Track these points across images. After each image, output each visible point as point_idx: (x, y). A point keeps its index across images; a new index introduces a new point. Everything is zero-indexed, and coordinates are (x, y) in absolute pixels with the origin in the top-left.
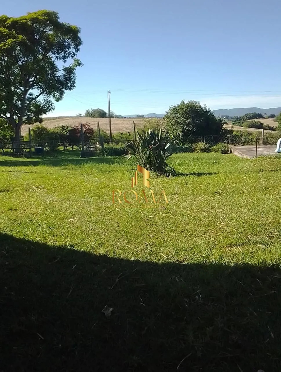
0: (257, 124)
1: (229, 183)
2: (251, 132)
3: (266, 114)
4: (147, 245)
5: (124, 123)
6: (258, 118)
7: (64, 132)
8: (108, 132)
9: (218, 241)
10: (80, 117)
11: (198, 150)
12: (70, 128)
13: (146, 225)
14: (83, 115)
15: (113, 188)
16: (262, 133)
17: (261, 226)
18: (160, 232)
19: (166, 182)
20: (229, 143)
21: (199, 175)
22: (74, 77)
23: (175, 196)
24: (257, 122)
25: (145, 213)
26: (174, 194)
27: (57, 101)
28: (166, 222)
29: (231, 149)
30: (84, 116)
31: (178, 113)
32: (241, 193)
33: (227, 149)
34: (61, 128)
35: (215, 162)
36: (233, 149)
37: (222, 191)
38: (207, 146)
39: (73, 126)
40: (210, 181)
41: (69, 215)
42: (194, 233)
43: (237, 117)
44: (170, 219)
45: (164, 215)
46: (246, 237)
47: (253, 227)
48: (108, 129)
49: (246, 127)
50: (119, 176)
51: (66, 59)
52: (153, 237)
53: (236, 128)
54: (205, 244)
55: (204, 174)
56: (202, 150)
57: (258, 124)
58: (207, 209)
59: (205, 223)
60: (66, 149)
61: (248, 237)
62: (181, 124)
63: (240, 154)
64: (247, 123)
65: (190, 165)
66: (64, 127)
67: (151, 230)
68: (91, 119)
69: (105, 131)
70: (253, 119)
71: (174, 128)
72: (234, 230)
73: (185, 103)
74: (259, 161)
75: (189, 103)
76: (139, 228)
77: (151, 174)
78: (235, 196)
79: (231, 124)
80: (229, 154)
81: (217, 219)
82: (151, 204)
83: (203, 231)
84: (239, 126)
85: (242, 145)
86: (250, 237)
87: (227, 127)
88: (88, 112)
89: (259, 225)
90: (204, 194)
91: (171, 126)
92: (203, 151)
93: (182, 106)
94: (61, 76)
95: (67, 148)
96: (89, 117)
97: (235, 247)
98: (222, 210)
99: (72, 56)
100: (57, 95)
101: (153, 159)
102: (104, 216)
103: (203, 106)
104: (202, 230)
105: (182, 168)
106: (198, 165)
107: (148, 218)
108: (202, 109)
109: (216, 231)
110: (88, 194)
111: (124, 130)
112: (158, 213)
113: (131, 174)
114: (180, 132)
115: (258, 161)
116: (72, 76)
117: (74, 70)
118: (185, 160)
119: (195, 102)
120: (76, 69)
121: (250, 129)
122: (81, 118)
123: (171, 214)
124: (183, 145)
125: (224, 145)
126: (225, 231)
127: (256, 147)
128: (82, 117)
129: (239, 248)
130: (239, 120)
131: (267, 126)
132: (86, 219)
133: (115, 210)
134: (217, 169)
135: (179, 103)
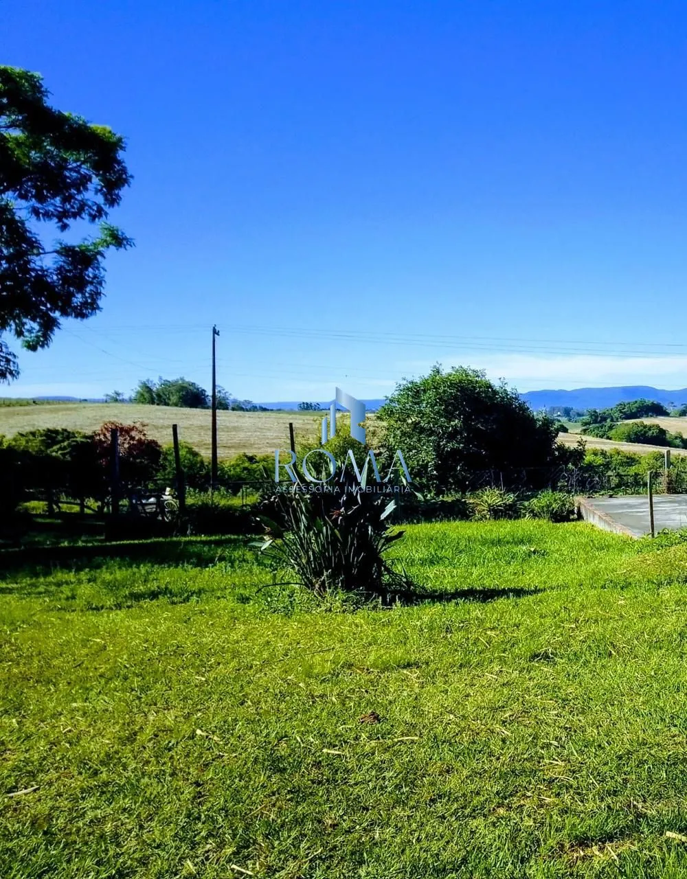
0: (651, 432)
1: (576, 621)
2: (635, 454)
3: (672, 403)
4: (311, 861)
5: (260, 425)
6: (651, 416)
7: (54, 451)
8: (206, 454)
9: (545, 828)
10: (116, 400)
11: (484, 510)
12: (78, 439)
13: (313, 782)
14: (126, 397)
15: (196, 655)
16: (664, 457)
17: (671, 765)
18: (357, 806)
19: (384, 626)
20: (573, 490)
21: (488, 595)
22: (95, 277)
23: (411, 672)
24: (650, 428)
25: (312, 740)
26: (408, 665)
27: (32, 347)
28: (381, 769)
29: (579, 508)
30: (131, 401)
31: (421, 402)
32: (610, 655)
33: (567, 506)
34: (40, 438)
35: (534, 552)
36: (585, 507)
37: (555, 649)
38: (511, 498)
39: (89, 432)
40: (520, 616)
41: (10, 776)
42: (470, 802)
43: (595, 412)
44: (394, 758)
45: (373, 743)
46: (629, 806)
47: (650, 768)
48: (208, 442)
49: (621, 439)
50: (225, 609)
51: (70, 221)
52: (334, 826)
53: (593, 443)
54: (504, 842)
55: (503, 593)
56: (493, 510)
57: (653, 433)
58: (511, 713)
59: (503, 765)
60: (57, 510)
61: (634, 806)
62: (432, 433)
63: (605, 521)
64: (622, 429)
65: (458, 561)
66: (56, 432)
67: (328, 800)
68: (157, 410)
69: (196, 449)
70: (639, 418)
71: (410, 444)
72: (593, 783)
73: (444, 373)
74: (658, 550)
75: (454, 373)
76: (288, 797)
77: (337, 598)
78: (594, 665)
79: (579, 431)
80: (574, 523)
81: (542, 748)
82: (334, 704)
83: (498, 793)
84: (601, 437)
85: (611, 496)
86: (640, 806)
87: (568, 440)
88: (148, 387)
89: (666, 762)
90: (502, 661)
91: (401, 437)
92: (498, 513)
93: (435, 383)
94: (49, 269)
95: (59, 507)
96: (149, 403)
97: (596, 844)
98: (557, 715)
99: (90, 215)
100: (33, 329)
101: (344, 552)
102: (148, 762)
103: (496, 384)
104: (495, 790)
105: (431, 572)
106: (484, 562)
107: (319, 756)
108: (495, 392)
109: (540, 789)
110: (103, 681)
111: (259, 448)
112: (353, 735)
113: (269, 599)
114: (427, 456)
115: (655, 548)
116: (91, 275)
117: (99, 257)
118: (442, 548)
119: (474, 371)
120: (105, 255)
121: (631, 447)
122: (119, 405)
123: (396, 740)
124: (437, 495)
125: (558, 495)
126: (567, 788)
127: (648, 500)
128: (123, 401)
129: (609, 848)
130: (599, 419)
131: (676, 438)
132: (79, 781)
133: (192, 737)
134: (540, 573)
135: (427, 373)
